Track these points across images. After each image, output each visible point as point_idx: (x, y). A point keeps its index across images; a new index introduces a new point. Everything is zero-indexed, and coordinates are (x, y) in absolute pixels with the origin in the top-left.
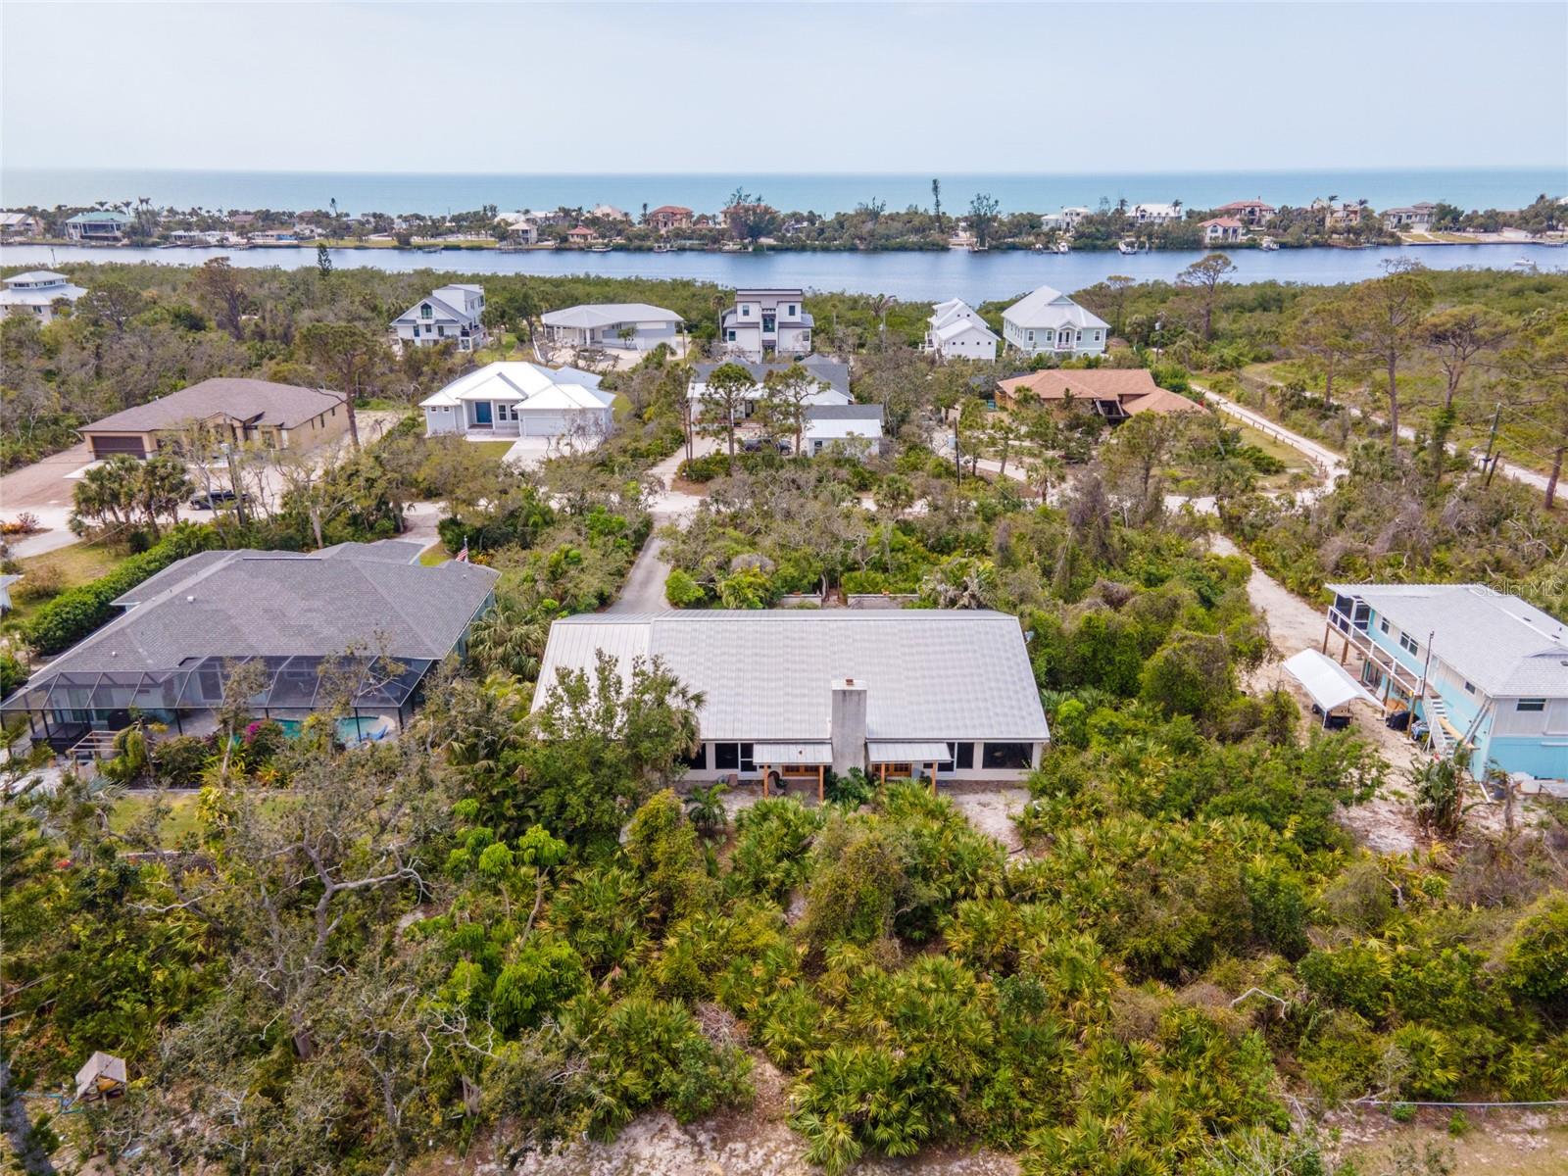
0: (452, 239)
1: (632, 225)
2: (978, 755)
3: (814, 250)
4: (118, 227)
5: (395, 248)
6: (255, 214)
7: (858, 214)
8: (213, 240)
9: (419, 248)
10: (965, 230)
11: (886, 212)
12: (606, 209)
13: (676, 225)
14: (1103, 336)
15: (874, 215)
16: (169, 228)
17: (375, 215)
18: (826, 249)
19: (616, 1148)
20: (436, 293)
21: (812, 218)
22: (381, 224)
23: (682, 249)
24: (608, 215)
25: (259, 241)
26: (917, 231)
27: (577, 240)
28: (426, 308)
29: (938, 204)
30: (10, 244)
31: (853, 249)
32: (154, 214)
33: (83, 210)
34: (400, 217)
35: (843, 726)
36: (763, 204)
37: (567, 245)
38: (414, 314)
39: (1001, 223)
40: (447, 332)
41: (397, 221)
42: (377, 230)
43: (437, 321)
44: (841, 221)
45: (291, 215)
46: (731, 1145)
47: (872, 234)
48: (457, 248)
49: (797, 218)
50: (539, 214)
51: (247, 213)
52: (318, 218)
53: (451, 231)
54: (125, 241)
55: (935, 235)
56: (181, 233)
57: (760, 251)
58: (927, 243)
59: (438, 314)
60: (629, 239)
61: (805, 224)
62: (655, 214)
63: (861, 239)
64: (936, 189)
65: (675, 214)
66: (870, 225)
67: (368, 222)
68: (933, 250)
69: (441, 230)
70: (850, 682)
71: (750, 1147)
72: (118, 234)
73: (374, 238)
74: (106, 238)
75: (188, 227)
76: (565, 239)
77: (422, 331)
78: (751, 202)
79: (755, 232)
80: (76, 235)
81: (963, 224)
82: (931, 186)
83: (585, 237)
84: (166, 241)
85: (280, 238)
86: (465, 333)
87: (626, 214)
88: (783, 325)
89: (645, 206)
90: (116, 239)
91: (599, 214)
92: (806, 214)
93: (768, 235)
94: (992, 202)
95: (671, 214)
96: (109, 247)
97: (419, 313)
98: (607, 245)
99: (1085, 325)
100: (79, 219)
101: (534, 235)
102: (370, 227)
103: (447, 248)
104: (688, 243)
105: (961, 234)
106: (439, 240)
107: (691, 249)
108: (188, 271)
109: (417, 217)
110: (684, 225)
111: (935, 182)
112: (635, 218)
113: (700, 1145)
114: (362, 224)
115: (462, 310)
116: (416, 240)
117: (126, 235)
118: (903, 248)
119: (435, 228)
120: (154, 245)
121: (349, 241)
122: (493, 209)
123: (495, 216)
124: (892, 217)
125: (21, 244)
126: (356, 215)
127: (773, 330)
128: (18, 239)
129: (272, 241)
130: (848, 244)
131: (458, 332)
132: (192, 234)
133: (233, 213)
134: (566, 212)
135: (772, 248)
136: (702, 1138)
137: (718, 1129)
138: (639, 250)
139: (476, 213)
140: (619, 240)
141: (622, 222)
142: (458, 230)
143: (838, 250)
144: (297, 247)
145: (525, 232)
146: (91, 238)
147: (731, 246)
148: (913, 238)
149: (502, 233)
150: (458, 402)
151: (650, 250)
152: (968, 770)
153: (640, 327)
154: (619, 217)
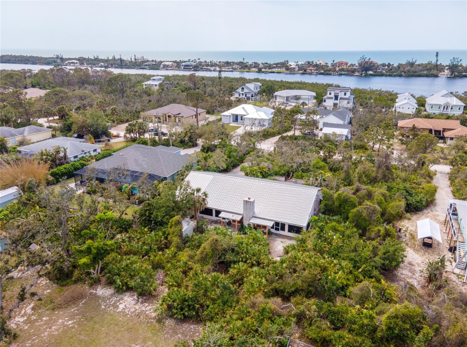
0: (274, 70)
1: (328, 66)
2: (287, 228)
3: (386, 76)
4: (192, 66)
5: (257, 72)
6: (225, 62)
7: (406, 64)
8: (212, 69)
9: (263, 72)
10: (447, 70)
11: (417, 63)
12: (321, 62)
13: (342, 67)
14: (462, 109)
15: (412, 64)
16: (203, 66)
17: (255, 63)
18: (390, 76)
19: (120, 296)
20: (247, 85)
21: (389, 65)
22: (256, 65)
23: (341, 75)
24: (321, 64)
25: (223, 70)
26: (428, 70)
27: (309, 71)
28: (243, 88)
29: (437, 60)
30: (168, 70)
31: (401, 76)
32: (201, 62)
33: (185, 62)
34: (262, 63)
35: (246, 211)
36: (371, 60)
37: (305, 72)
38: (240, 90)
39: (463, 67)
40: (247, 96)
41: (261, 64)
42: (254, 67)
43: (245, 92)
44: (400, 66)
45: (233, 63)
46: (145, 304)
47: (409, 71)
48: (274, 72)
49: (384, 65)
50: (300, 63)
51: (223, 62)
52: (240, 63)
53: (274, 68)
54: (193, 69)
55: (435, 72)
56: (205, 67)
57: (367, 76)
58: (430, 74)
59: (246, 90)
60: (324, 71)
61: (386, 67)
62: (336, 63)
63: (405, 72)
64: (437, 55)
65: (342, 64)
66: (409, 68)
67: (253, 65)
68: (432, 77)
69: (271, 67)
70: (249, 199)
71: (149, 305)
72: (191, 67)
73: (253, 69)
74: (189, 69)
75: (208, 65)
76: (305, 71)
77: (241, 95)
78: (367, 60)
79: (367, 69)
80: (182, 67)
81: (447, 68)
82: (436, 54)
83: (311, 70)
84: (202, 70)
85: (229, 69)
86: (252, 96)
87: (326, 63)
88: (341, 99)
89: (334, 61)
90: (191, 69)
91: (318, 63)
92: (387, 64)
93: (372, 70)
94: (459, 60)
95: (341, 64)
96: (189, 71)
97: (241, 90)
98: (317, 73)
99: (455, 104)
100: (184, 64)
101: (297, 69)
102: (253, 66)
103: (271, 72)
104: (343, 73)
105: (446, 71)
106: (270, 70)
107: (344, 75)
108: (199, 77)
109: (266, 63)
110: (345, 67)
111: (437, 53)
112: (330, 65)
113: (138, 301)
114: (251, 65)
115: (253, 90)
116: (263, 70)
117: (193, 68)
118: (420, 76)
119: (270, 66)
120: (199, 70)
121: (247, 70)
122: (287, 61)
123: (288, 63)
124: (419, 65)
125: (170, 70)
126: (250, 63)
127: (337, 100)
128: (170, 68)
129: (226, 70)
130: (399, 74)
131: (250, 96)
132: (208, 67)
133: (220, 62)
134: (309, 62)
135: (371, 75)
136: (140, 300)
137: (145, 300)
138: (327, 74)
139: (282, 63)
140: (322, 71)
141: (325, 66)
142: (277, 67)
143: (395, 76)
144: (232, 71)
145: (294, 68)
146: (185, 68)
147: (357, 74)
148: (425, 72)
149: (288, 69)
150: (230, 114)
151: (331, 74)
152: (283, 232)
153: (302, 97)
154: (324, 64)
